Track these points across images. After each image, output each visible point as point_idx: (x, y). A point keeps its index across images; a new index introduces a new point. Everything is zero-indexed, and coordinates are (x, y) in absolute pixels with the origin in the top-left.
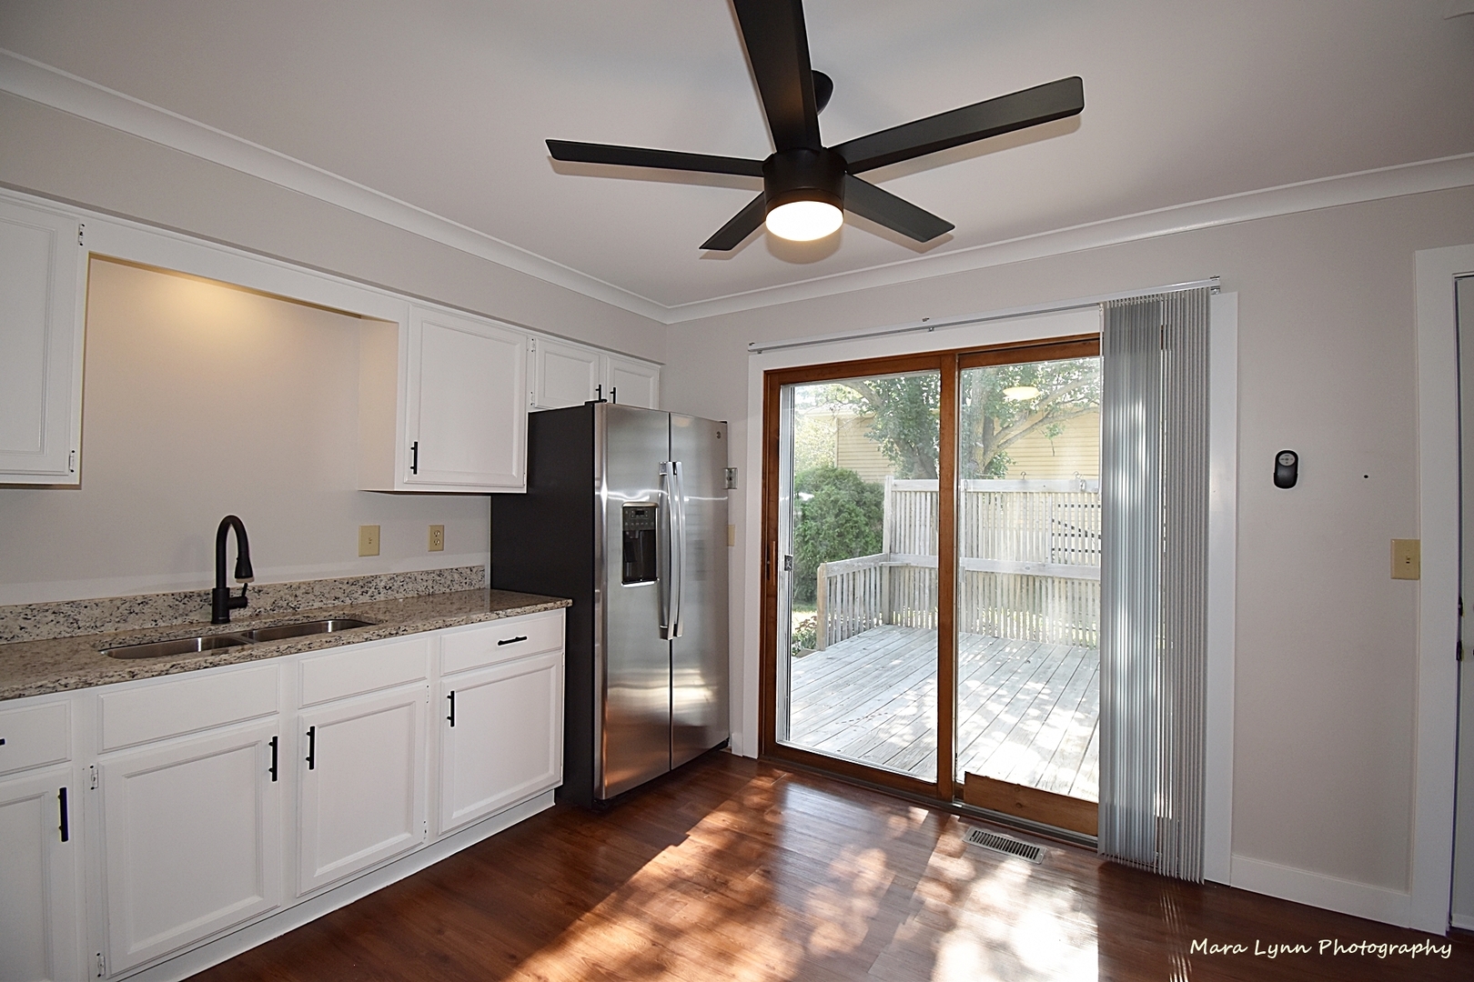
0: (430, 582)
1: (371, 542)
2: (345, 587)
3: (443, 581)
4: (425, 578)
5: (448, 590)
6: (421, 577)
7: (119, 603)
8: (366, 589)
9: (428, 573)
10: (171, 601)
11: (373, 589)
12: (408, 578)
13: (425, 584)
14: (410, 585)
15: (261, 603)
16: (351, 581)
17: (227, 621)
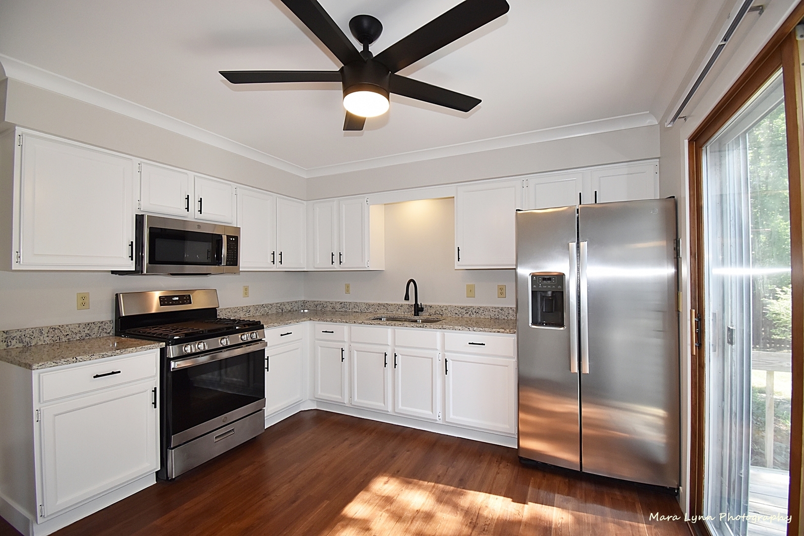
0: (497, 313)
1: (471, 292)
2: (459, 309)
3: (503, 313)
4: (494, 310)
5: (506, 318)
6: (492, 309)
7: (396, 305)
8: (467, 311)
9: (495, 308)
10: (408, 307)
11: (470, 312)
12: (486, 309)
13: (494, 313)
14: (487, 312)
15: (431, 311)
16: (461, 307)
17: (418, 315)
